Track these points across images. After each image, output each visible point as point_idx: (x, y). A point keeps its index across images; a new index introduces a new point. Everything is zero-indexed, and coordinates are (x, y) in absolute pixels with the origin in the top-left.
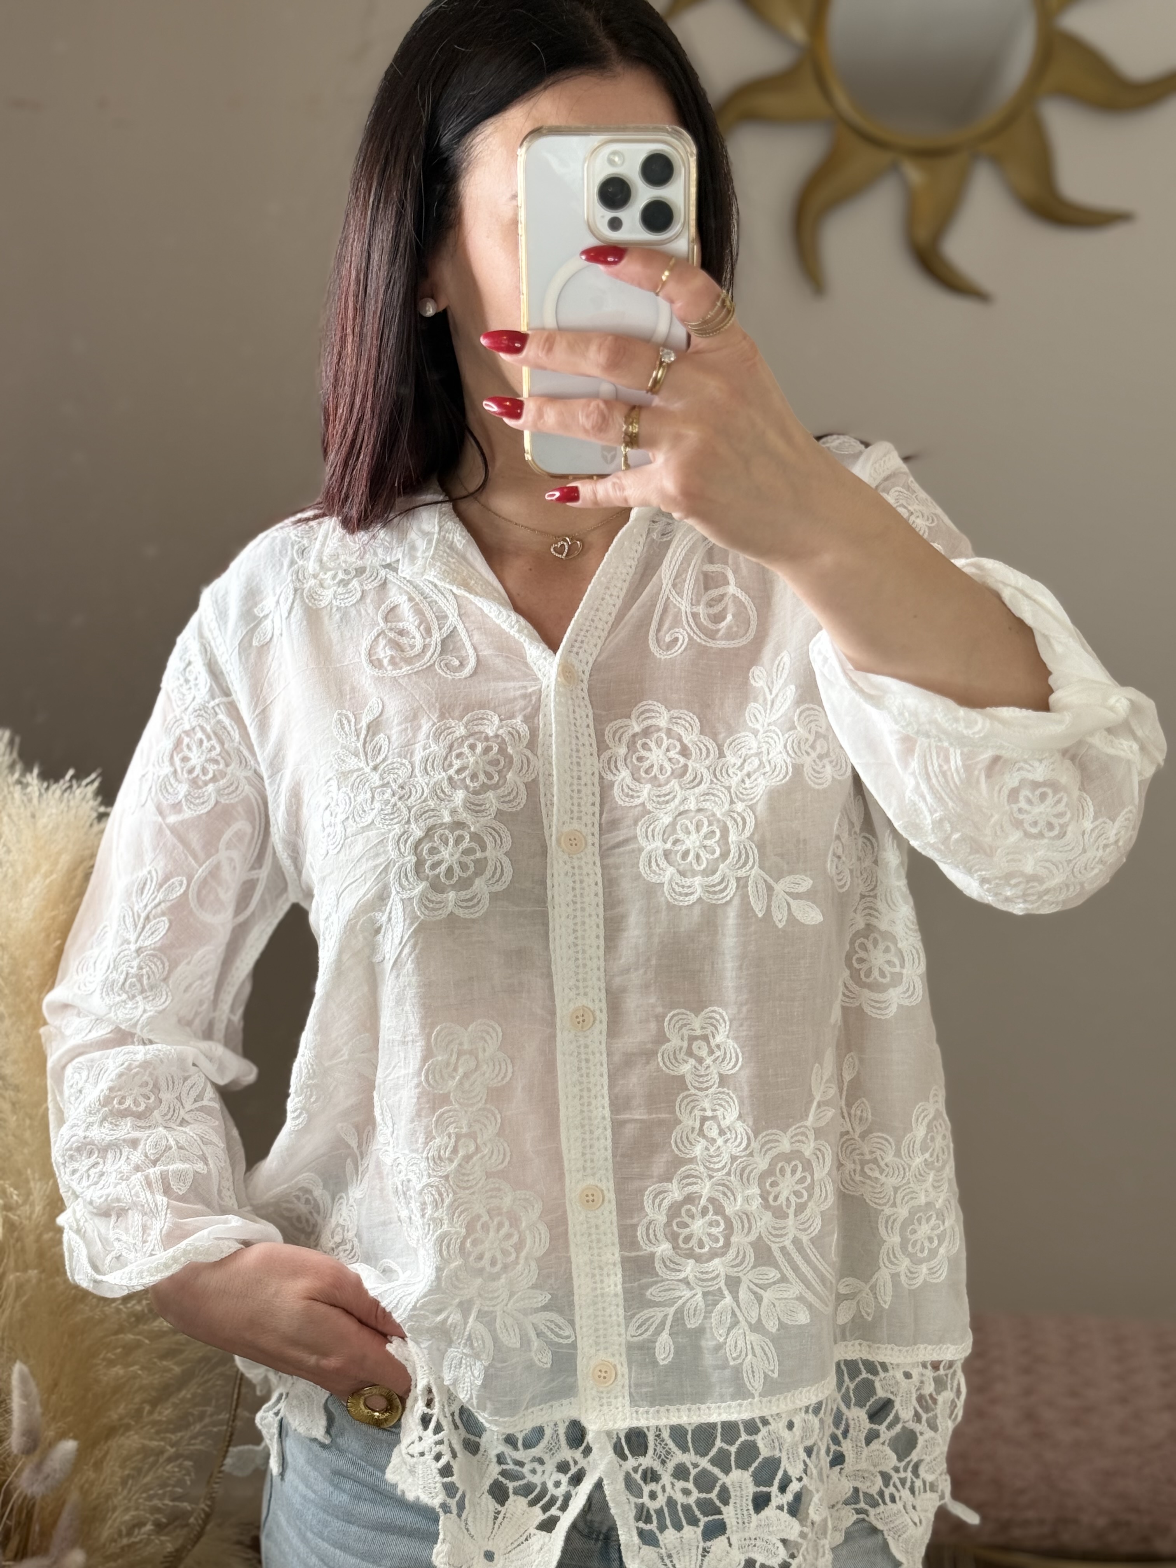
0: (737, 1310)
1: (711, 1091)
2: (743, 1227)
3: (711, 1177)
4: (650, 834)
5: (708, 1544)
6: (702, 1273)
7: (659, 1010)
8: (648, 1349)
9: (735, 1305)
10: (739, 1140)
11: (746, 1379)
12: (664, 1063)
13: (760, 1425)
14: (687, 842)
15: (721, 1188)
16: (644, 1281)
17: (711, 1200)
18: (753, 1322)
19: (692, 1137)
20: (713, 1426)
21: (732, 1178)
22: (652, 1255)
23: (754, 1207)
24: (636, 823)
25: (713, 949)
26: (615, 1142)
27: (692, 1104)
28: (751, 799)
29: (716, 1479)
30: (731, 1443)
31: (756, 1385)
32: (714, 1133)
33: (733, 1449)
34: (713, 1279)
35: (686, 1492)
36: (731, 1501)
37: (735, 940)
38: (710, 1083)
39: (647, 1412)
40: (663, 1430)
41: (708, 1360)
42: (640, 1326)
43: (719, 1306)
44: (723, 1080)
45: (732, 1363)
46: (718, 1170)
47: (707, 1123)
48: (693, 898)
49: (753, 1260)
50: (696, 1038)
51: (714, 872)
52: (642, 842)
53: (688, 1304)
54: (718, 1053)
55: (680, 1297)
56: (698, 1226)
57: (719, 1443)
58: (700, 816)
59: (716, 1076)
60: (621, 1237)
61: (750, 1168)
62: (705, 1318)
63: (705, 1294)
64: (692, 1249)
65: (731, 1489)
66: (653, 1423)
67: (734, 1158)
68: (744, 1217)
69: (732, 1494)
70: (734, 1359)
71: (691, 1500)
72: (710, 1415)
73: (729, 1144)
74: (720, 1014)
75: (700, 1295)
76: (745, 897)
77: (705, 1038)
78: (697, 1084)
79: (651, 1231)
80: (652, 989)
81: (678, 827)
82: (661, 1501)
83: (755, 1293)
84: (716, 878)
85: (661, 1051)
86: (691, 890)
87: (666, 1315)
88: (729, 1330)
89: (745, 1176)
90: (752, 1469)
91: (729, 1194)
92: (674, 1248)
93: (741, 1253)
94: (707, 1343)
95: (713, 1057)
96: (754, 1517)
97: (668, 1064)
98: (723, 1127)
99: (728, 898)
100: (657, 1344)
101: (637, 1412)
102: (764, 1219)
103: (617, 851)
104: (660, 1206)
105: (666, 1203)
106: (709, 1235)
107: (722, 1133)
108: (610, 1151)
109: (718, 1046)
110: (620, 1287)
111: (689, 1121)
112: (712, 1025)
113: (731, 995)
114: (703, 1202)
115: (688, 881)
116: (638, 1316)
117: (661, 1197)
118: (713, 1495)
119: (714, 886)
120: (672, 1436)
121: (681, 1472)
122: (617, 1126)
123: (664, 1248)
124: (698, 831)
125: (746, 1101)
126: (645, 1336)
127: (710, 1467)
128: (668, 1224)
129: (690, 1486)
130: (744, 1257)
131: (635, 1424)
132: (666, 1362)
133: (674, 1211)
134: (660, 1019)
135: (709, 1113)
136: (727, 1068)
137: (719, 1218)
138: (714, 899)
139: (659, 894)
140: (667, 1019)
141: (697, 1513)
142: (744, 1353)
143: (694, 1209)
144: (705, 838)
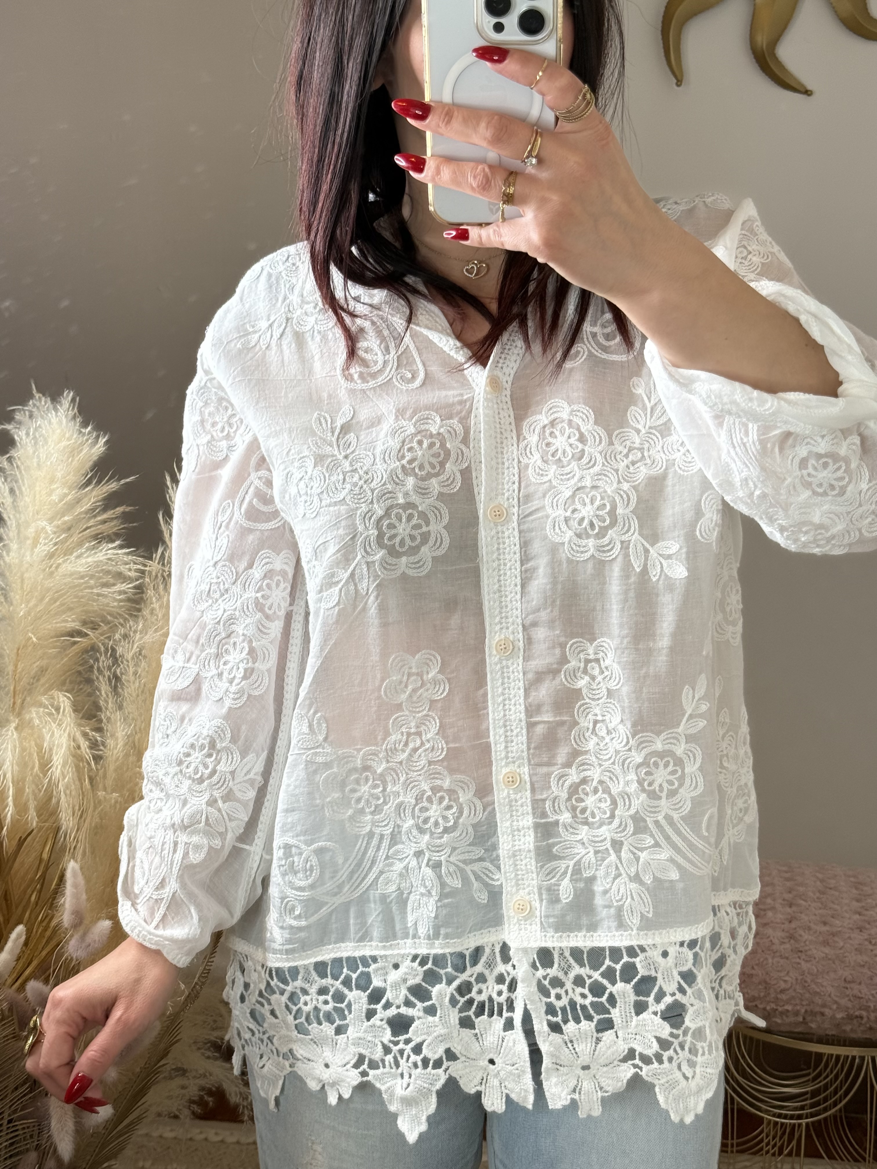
0: (619, 865)
1: (600, 701)
2: (625, 804)
3: (600, 765)
4: (555, 505)
5: (600, 1035)
6: (594, 836)
7: (562, 639)
8: (554, 890)
9: (618, 862)
10: (621, 738)
11: (626, 917)
12: (566, 679)
13: (638, 951)
14: (583, 511)
15: (608, 774)
16: (550, 841)
17: (601, 782)
18: (632, 875)
19: (587, 735)
20: (603, 949)
21: (616, 767)
22: (557, 823)
23: (633, 790)
24: (544, 496)
25: (602, 593)
26: (529, 739)
27: (588, 710)
28: (634, 482)
29: (605, 989)
30: (617, 962)
31: (634, 921)
32: (603, 733)
33: (618, 967)
34: (602, 841)
35: (584, 996)
36: (618, 1005)
37: (619, 588)
38: (601, 695)
39: (553, 937)
40: (565, 951)
41: (599, 901)
42: (548, 874)
43: (606, 862)
44: (610, 693)
45: (615, 904)
46: (606, 760)
47: (598, 725)
48: (587, 555)
49: (632, 829)
50: (590, 661)
51: (604, 536)
52: (549, 511)
53: (584, 859)
54: (606, 673)
55: (578, 854)
56: (590, 801)
57: (608, 962)
58: (593, 493)
59: (605, 690)
60: (533, 809)
61: (629, 760)
62: (597, 870)
63: (596, 852)
64: (586, 818)
65: (617, 997)
66: (557, 945)
67: (617, 752)
68: (626, 797)
69: (618, 1000)
70: (617, 901)
71: (587, 1002)
72: (600, 941)
73: (614, 741)
74: (608, 644)
75: (592, 852)
76: (627, 556)
77: (597, 661)
78: (591, 696)
79: (556, 804)
80: (557, 623)
81: (576, 500)
82: (564, 1001)
83: (634, 854)
84: (606, 540)
85: (563, 670)
86: (586, 549)
87: (568, 866)
88: (615, 879)
89: (626, 766)
90: (633, 983)
91: (614, 779)
92: (573, 817)
93: (624, 823)
94: (598, 888)
95: (602, 676)
96: (635, 1018)
97: (569, 679)
98: (610, 728)
99: (614, 556)
100: (561, 888)
101: (545, 936)
102: (641, 798)
103: (531, 518)
104: (562, 786)
105: (567, 784)
106: (599, 808)
107: (609, 732)
108: (525, 745)
109: (606, 668)
110: (532, 845)
111: (586, 723)
112: (603, 651)
113: (616, 630)
114: (595, 783)
115: (584, 542)
116: (546, 866)
117: (564, 779)
118: (604, 999)
119: (603, 546)
120: (572, 954)
121: (579, 981)
122: (531, 726)
123: (565, 817)
124: (592, 504)
125: (627, 711)
126: (552, 881)
127: (600, 979)
128: (569, 799)
129: (586, 991)
130: (626, 826)
131: (544, 945)
132: (567, 901)
133: (574, 790)
134: (563, 646)
135: (599, 718)
136: (612, 685)
137: (606, 796)
138: (603, 557)
139: (561, 551)
140: (568, 646)
141: (592, 1012)
142: (625, 897)
143: (588, 789)
144: (598, 509)
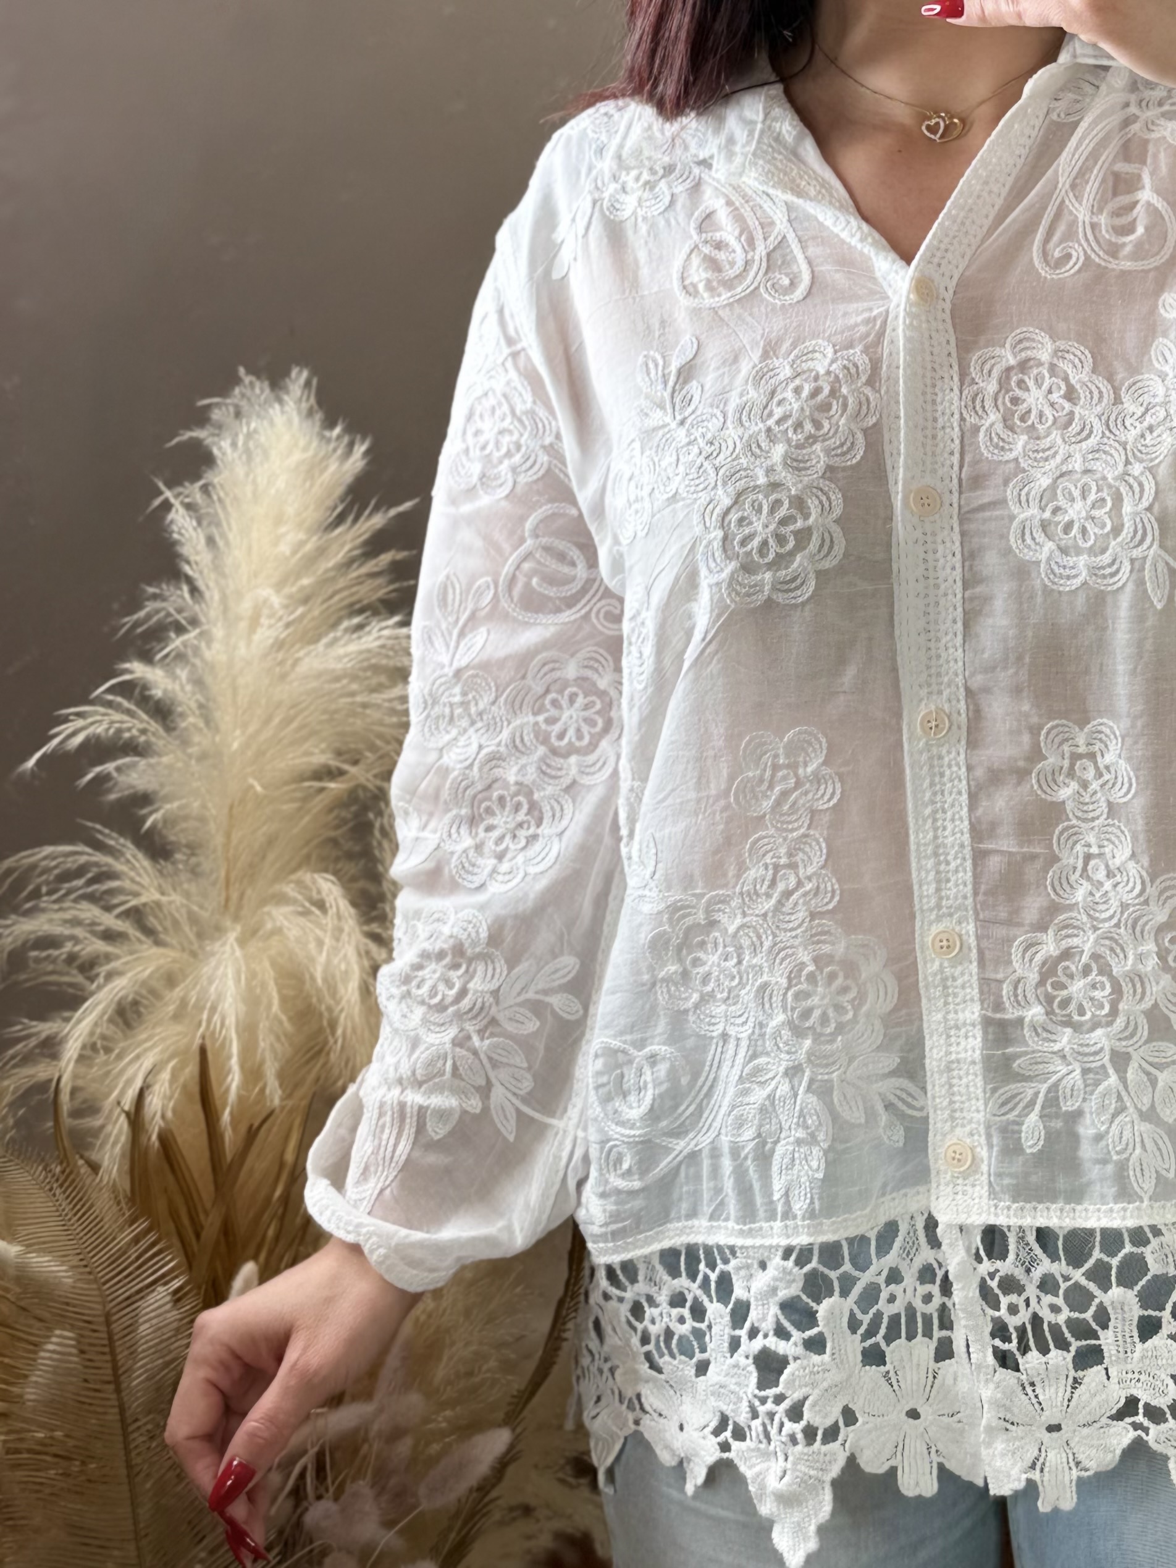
0: (1123, 1093)
1: (1097, 822)
2: (1135, 991)
3: (1095, 929)
4: (1023, 498)
5: (1080, 1373)
6: (1081, 1045)
7: (1035, 720)
8: (1013, 1132)
9: (1121, 1088)
10: (1131, 884)
11: (1133, 1179)
12: (1040, 786)
13: (1150, 1236)
14: (1070, 511)
15: (1107, 942)
16: (1010, 1050)
17: (1095, 957)
18: (1144, 1109)
19: (1073, 878)
20: (1091, 1232)
21: (1122, 930)
22: (1020, 1021)
23: (1149, 969)
24: (1006, 483)
25: (1101, 645)
26: (976, 877)
27: (1075, 838)
28: (1152, 460)
29: (1092, 1297)
30: (1113, 1254)
31: (1145, 1186)
32: (1101, 875)
33: (1115, 1262)
34: (1096, 1053)
35: (1055, 1309)
36: (1111, 1324)
37: (1127, 636)
38: (1097, 813)
39: (1009, 1208)
40: (1028, 1233)
41: (1087, 1151)
42: (1003, 1104)
43: (1101, 1088)
44: (1112, 809)
45: (1115, 1158)
46: (1105, 920)
47: (1092, 863)
48: (1077, 582)
49: (1146, 1033)
50: (1080, 756)
51: (1103, 551)
52: (1014, 509)
53: (1064, 1081)
54: (1106, 777)
55: (1055, 1072)
56: (1077, 988)
57: (1097, 1254)
58: (1086, 479)
59: (1104, 805)
60: (982, 993)
61: (1145, 919)
62: (1084, 1100)
63: (1085, 1072)
64: (1069, 1015)
65: (1110, 1310)
66: (1014, 1221)
67: (1124, 906)
68: (1137, 979)
69: (1112, 1316)
70: (1118, 1153)
71: (1061, 1319)
72: (1087, 1219)
73: (1119, 888)
74: (1111, 728)
75: (1078, 1071)
76: (1141, 583)
77: (1092, 756)
78: (1080, 814)
79: (1020, 991)
80: (1025, 694)
81: (1059, 492)
82: (1023, 1317)
83: (1148, 1074)
84: (1106, 558)
85: (1035, 771)
86: (1074, 572)
87: (1037, 1094)
88: (1114, 1116)
89: (1138, 929)
90: (1138, 1288)
91: (1118, 951)
92: (1047, 1014)
93: (1132, 1024)
94: (1086, 1130)
95: (1100, 782)
96: (1139, 1346)
97: (1045, 787)
98: (1112, 867)
99: (1120, 584)
100: (1024, 1128)
101: (996, 1207)
102: (1162, 983)
103: (980, 515)
104: (1031, 961)
105: (1038, 958)
106: (1092, 999)
107: (1110, 875)
108: (970, 887)
109: (1107, 768)
110: (978, 1053)
111: (1072, 858)
112: (1101, 740)
113: (1122, 704)
114: (1085, 959)
115: (1070, 561)
116: (1002, 1091)
117: (1033, 950)
118: (1088, 1315)
119: (1103, 568)
120: (1038, 1239)
121: (1047, 1285)
122: (979, 856)
123: (1035, 1012)
124: (1084, 498)
125: (1141, 837)
126: (1010, 1116)
127: (1084, 1282)
128: (1041, 983)
129: (1060, 1301)
130: (1136, 1028)
131: (992, 1221)
132: (1035, 1150)
133: (1049, 970)
134: (1035, 731)
135: (1094, 850)
136: (1118, 796)
137: (1104, 979)
138: (1103, 584)
139: (1034, 575)
140: (1044, 732)
141: (1067, 1335)
142: (1131, 1146)
143: (1073, 968)
144: (1093, 507)
